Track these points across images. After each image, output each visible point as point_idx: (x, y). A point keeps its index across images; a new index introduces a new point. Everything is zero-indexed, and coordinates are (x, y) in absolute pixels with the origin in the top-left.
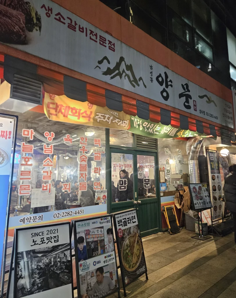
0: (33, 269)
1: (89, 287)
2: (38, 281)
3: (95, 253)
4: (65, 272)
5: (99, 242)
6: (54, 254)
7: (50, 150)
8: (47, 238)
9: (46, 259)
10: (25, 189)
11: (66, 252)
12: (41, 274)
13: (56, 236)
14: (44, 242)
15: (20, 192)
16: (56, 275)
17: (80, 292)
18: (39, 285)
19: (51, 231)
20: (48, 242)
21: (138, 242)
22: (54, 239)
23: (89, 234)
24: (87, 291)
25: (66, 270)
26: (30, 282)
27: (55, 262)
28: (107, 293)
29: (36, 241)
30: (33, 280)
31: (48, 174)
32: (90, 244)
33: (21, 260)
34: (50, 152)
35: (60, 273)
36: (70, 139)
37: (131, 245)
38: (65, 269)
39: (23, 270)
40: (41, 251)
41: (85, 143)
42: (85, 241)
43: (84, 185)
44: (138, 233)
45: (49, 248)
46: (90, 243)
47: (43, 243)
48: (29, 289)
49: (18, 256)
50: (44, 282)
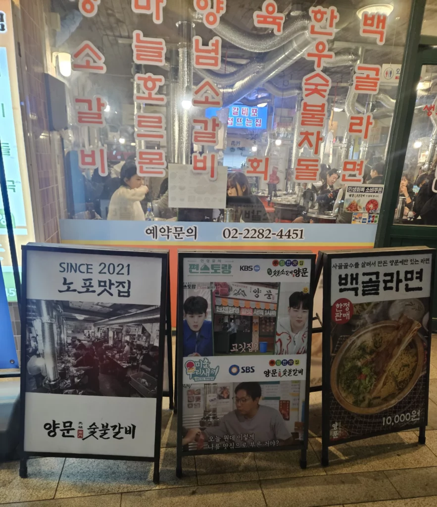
0: (63, 342)
1: (208, 418)
2: (75, 372)
3: (239, 347)
4: (142, 370)
5: (255, 321)
6: (116, 322)
7: (213, 54)
8: (100, 282)
9: (96, 330)
10: (151, 162)
11: (148, 326)
12: (81, 360)
13: (125, 283)
14: (91, 289)
15: (141, 168)
16: (118, 369)
17: (182, 421)
18: (77, 380)
19: (112, 266)
20: (103, 292)
21: (412, 345)
22: (119, 288)
23: (225, 296)
24: (202, 423)
25: (143, 366)
26: (55, 368)
27: (118, 342)
28: (263, 443)
29: (72, 283)
30: (63, 366)
31: (206, 128)
32: (226, 321)
33: (34, 318)
34: (213, 62)
35: (128, 368)
36: (275, 18)
37: (381, 349)
38: (142, 363)
39: (40, 338)
40: (82, 308)
41: (329, 30)
42: (209, 310)
43: (310, 168)
44: (421, 322)
45: (104, 307)
46: (227, 317)
47: (88, 291)
48: (53, 381)
49: (29, 306)
50: (87, 377)
